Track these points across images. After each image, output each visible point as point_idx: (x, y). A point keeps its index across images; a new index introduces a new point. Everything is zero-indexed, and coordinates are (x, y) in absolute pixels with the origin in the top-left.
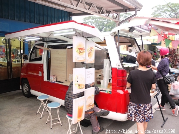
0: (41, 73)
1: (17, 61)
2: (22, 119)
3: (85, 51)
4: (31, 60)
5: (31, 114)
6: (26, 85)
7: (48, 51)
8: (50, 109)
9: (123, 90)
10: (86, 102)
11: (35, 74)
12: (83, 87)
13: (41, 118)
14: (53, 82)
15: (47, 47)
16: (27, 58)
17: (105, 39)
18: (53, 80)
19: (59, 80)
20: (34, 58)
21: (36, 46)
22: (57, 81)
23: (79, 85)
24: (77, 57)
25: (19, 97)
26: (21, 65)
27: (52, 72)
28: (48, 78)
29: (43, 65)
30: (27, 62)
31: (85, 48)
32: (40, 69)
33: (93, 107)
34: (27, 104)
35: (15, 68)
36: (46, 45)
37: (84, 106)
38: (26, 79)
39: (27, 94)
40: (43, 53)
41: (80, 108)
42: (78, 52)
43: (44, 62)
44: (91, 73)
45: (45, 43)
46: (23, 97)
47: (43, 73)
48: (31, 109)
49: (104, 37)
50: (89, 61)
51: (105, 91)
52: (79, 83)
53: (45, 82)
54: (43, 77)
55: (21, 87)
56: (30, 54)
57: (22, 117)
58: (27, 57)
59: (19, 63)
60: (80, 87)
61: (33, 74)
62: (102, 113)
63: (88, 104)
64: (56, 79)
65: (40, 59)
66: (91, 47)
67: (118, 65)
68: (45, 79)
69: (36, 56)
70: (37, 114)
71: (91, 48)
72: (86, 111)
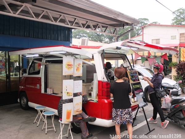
0: (39, 86)
1: (14, 75)
2: (20, 127)
3: (73, 66)
4: (29, 74)
5: (28, 123)
6: (24, 98)
7: (46, 65)
8: (46, 117)
9: (107, 99)
10: (74, 107)
11: (33, 87)
12: (71, 94)
13: (37, 126)
14: (50, 93)
15: (45, 62)
16: (26, 72)
17: (93, 56)
18: (49, 92)
19: (55, 92)
20: (32, 72)
21: (35, 61)
22: (53, 93)
23: (68, 93)
24: (66, 71)
25: (17, 110)
26: (19, 78)
27: (50, 85)
28: (46, 91)
29: (40, 78)
30: (26, 75)
31: (73, 65)
32: (38, 82)
33: (81, 112)
34: (25, 115)
35: (13, 81)
36: (44, 60)
37: (72, 110)
38: (25, 92)
39: (24, 106)
40: (42, 67)
41: (68, 111)
42: (67, 67)
43: (42, 75)
44: (78, 84)
45: (43, 58)
46: (21, 109)
47: (40, 85)
48: (29, 119)
49: (93, 55)
50: (77, 75)
51: (93, 101)
52: (68, 91)
53: (43, 94)
54: (41, 90)
55: (19, 100)
56: (29, 68)
57: (21, 125)
58: (26, 70)
59: (16, 77)
60: (69, 95)
61: (31, 86)
62: (89, 118)
63: (76, 110)
64: (53, 91)
65: (38, 73)
66: (79, 63)
67: (103, 78)
68: (43, 91)
69: (34, 70)
70: (34, 123)
71: (79, 65)
72: (74, 115)
